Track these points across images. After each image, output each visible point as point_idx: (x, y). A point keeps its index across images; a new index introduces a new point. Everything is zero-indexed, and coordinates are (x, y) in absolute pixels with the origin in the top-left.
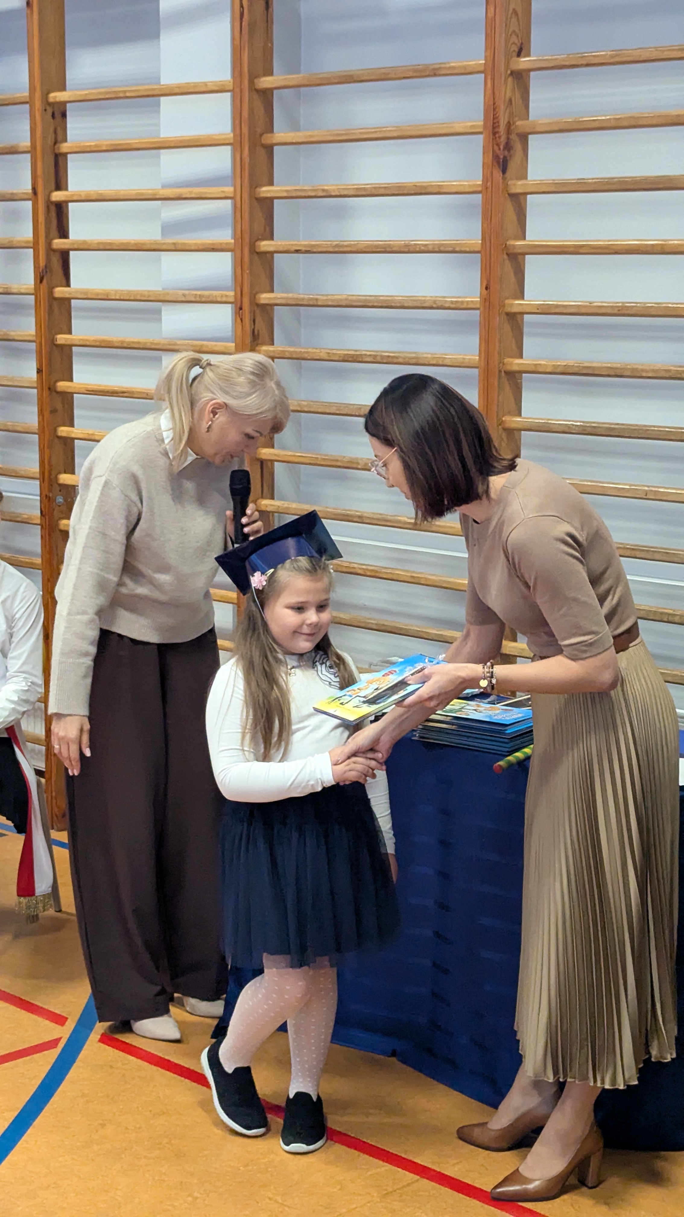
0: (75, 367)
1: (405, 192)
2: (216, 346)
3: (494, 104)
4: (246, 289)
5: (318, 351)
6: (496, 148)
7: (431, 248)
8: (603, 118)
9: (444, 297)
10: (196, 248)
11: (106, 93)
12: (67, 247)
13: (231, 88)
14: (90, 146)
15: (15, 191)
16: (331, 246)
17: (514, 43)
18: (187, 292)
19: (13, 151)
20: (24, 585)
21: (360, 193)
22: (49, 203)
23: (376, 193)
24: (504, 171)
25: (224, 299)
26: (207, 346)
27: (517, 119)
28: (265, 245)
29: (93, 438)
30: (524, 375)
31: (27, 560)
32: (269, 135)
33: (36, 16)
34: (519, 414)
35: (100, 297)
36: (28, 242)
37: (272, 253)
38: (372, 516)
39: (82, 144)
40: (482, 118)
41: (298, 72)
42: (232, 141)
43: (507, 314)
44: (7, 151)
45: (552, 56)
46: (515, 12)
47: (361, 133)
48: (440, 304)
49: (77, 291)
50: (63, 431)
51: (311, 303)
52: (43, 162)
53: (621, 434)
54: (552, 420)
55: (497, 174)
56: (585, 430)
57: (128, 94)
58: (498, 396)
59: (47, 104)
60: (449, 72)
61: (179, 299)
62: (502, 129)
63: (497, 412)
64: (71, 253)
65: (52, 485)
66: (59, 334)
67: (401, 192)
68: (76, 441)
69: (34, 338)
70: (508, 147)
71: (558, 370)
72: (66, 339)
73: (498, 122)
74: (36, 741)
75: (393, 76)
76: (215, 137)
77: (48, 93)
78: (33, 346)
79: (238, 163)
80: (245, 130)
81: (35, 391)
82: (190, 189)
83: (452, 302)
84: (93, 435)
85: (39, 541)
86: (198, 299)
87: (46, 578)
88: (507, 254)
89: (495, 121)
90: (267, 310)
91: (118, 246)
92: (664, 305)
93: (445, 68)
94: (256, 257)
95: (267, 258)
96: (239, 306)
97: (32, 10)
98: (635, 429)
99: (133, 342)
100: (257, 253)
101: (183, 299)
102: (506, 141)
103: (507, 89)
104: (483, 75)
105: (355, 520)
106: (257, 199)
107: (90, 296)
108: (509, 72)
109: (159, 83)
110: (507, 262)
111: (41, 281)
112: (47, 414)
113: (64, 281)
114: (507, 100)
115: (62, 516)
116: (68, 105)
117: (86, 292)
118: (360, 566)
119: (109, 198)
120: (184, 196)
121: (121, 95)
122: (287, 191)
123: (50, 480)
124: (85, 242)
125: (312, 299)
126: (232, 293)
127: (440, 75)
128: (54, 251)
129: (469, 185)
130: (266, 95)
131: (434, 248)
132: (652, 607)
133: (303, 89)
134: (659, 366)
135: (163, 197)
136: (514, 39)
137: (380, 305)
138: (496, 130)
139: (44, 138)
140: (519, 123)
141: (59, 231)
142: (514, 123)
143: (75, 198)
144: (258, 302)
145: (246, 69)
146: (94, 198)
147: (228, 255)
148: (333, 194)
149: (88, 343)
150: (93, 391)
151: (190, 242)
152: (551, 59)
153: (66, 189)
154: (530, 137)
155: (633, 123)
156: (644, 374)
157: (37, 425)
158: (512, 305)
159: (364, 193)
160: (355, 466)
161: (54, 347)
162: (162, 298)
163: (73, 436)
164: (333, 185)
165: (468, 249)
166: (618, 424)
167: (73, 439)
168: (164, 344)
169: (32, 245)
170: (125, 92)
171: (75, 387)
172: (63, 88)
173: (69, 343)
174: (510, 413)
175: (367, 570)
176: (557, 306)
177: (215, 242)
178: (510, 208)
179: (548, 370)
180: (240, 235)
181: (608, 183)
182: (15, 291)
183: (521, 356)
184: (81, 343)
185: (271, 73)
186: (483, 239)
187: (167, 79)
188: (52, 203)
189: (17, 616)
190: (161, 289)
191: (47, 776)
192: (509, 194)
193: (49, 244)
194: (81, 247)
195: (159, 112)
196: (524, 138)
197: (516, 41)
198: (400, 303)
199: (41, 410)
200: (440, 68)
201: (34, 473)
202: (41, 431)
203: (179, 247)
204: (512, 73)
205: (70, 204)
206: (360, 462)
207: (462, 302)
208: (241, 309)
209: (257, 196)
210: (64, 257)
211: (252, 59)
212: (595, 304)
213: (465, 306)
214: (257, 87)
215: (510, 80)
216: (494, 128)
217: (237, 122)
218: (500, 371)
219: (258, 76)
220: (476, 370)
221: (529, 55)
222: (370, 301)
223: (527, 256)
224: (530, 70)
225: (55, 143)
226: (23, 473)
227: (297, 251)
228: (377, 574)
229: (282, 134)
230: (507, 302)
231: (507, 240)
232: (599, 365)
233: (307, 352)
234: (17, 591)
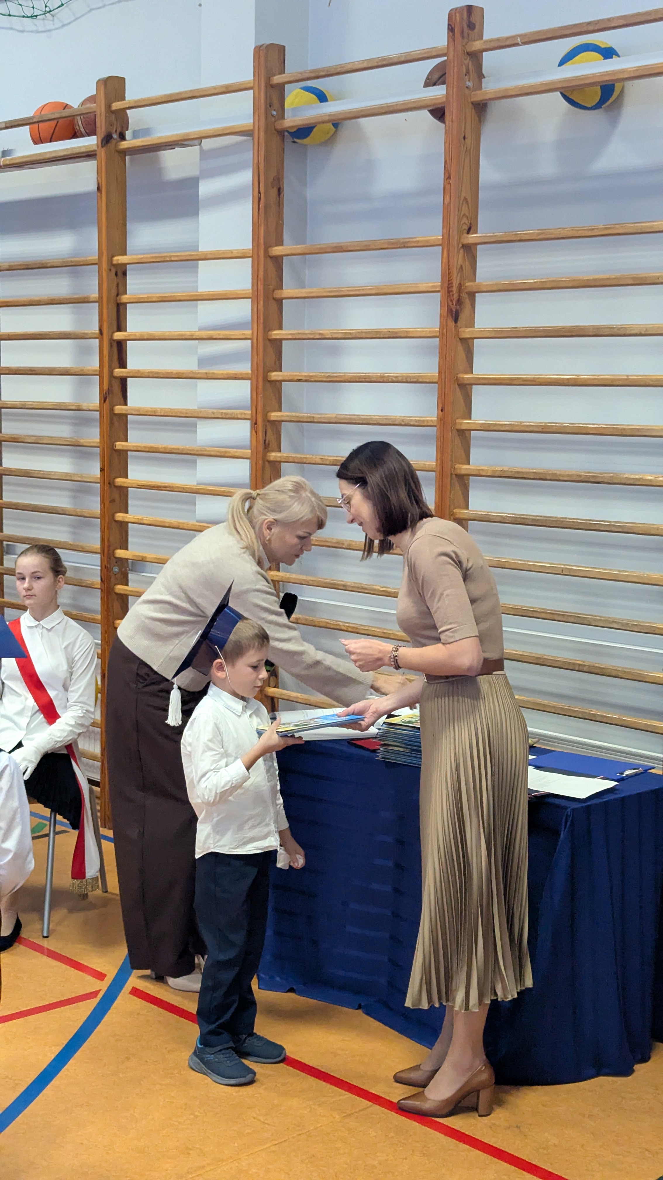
0: (130, 467)
1: (382, 336)
2: (236, 452)
3: (449, 269)
4: (260, 409)
5: (314, 457)
6: (450, 303)
7: (400, 379)
8: (532, 281)
9: (411, 417)
10: (222, 377)
11: (156, 257)
12: (125, 375)
13: (251, 255)
14: (144, 298)
15: (86, 332)
16: (324, 377)
17: (465, 223)
18: (215, 411)
19: (85, 301)
20: (82, 634)
21: (347, 336)
22: (112, 341)
23: (359, 336)
24: (456, 321)
25: (243, 416)
26: (229, 452)
27: (466, 281)
28: (275, 376)
29: (142, 522)
30: (471, 477)
31: (90, 616)
32: (280, 291)
33: (104, 198)
34: (467, 508)
35: (149, 414)
36: (96, 371)
37: (280, 382)
38: (353, 585)
39: (138, 296)
40: (440, 281)
41: (304, 243)
42: (251, 296)
43: (458, 430)
44: (81, 301)
45: (494, 233)
46: (465, 199)
47: (348, 291)
48: (406, 422)
49: (132, 409)
50: (119, 516)
51: (309, 420)
52: (108, 309)
53: (544, 524)
54: (491, 512)
55: (451, 323)
56: (516, 521)
57: (173, 259)
58: (450, 493)
59: (111, 265)
60: (416, 245)
61: (210, 416)
62: (455, 289)
63: (450, 506)
64: (128, 379)
65: (110, 559)
66: (118, 441)
67: (378, 336)
68: (129, 524)
69: (99, 445)
70: (459, 302)
71: (496, 474)
72: (123, 446)
73: (452, 283)
74: (93, 758)
75: (374, 247)
76: (239, 292)
77: (113, 256)
78: (98, 450)
79: (256, 311)
80: (261, 287)
81: (99, 485)
82: (219, 332)
83: (416, 421)
84: (141, 519)
85: (99, 601)
86: (224, 416)
87: (104, 631)
88: (459, 385)
89: (450, 282)
90: (276, 425)
91: (163, 374)
92: (577, 425)
93: (413, 241)
94: (268, 385)
95: (277, 386)
96: (254, 421)
97: (101, 194)
98: (554, 521)
99: (174, 449)
100: (269, 381)
101: (213, 416)
102: (458, 298)
103: (459, 258)
104: (441, 247)
105: (340, 587)
106: (270, 340)
107: (141, 413)
108: (461, 245)
109: (198, 250)
110: (458, 390)
111: (105, 401)
112: (107, 503)
113: (122, 401)
114: (459, 266)
115: (117, 583)
116: (128, 266)
117: (138, 409)
118: (344, 624)
119: (157, 338)
120: (214, 337)
121: (168, 259)
122: (291, 334)
123: (109, 554)
124: (138, 371)
125: (310, 417)
126: (249, 412)
127: (408, 247)
128: (115, 378)
129: (430, 331)
130: (278, 261)
131: (402, 379)
132: (566, 659)
133: (307, 256)
134: (573, 472)
135: (198, 337)
136: (465, 220)
137: (361, 422)
138: (450, 289)
139: (109, 291)
140: (467, 284)
141: (119, 363)
142: (464, 284)
143: (132, 337)
144: (269, 419)
145: (262, 241)
146: (145, 338)
147: (248, 382)
148: (327, 337)
149: (140, 449)
150: (142, 486)
151: (218, 372)
152: (492, 236)
153: (125, 330)
154: (477, 295)
155: (554, 285)
156: (561, 478)
157: (99, 512)
158: (461, 424)
159: (350, 336)
160: (340, 546)
161: (114, 452)
162: (196, 415)
163: (127, 520)
164: (327, 330)
165: (428, 380)
166: (541, 516)
167: (127, 523)
168: (197, 451)
169: (98, 373)
170: (171, 256)
171: (129, 483)
172: (124, 253)
173: (125, 448)
174: (459, 507)
175: (349, 627)
176: (496, 425)
177: (236, 372)
178: (460, 349)
179: (489, 474)
180: (256, 368)
181: (535, 331)
182: (84, 408)
183: (469, 463)
184: (135, 449)
185: (281, 244)
186: (440, 372)
187: (204, 247)
188: (114, 340)
189: (76, 659)
190: (196, 408)
191: (101, 785)
192: (460, 339)
193: (111, 373)
194: (136, 375)
195: (197, 272)
196: (472, 295)
197: (466, 222)
198: (376, 420)
199: (103, 500)
200: (408, 242)
201: (97, 549)
202: (102, 517)
203: (210, 376)
204: (463, 246)
205: (128, 342)
206: (344, 542)
207: (424, 421)
208: (256, 424)
209: (270, 338)
210: (123, 382)
211: (267, 233)
212: (525, 424)
213: (425, 424)
214: (270, 254)
215: (462, 251)
216: (448, 288)
217: (255, 281)
218: (451, 474)
219: (271, 246)
220: (434, 473)
221: (476, 233)
222: (354, 419)
223: (473, 386)
224: (476, 244)
225: (118, 295)
226: (88, 549)
227: (299, 380)
228: (357, 631)
229: (289, 291)
230: (457, 421)
231: (458, 374)
232: (528, 470)
233: (306, 458)
234: (77, 639)
